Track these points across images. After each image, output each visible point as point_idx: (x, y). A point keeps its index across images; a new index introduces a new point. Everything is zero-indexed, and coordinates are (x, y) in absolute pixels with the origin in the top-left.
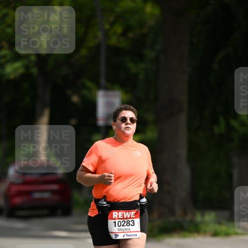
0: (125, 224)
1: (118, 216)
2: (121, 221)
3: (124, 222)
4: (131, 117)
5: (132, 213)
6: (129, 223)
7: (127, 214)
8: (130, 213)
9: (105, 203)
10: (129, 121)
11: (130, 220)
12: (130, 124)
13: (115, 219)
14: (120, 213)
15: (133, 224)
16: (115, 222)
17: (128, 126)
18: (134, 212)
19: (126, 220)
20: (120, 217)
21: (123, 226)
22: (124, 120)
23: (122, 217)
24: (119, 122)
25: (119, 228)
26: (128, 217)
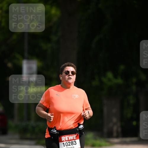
0: (70, 144)
1: (65, 139)
2: (68, 142)
3: (69, 143)
4: (72, 71)
5: (74, 136)
6: (73, 143)
7: (71, 137)
8: (73, 136)
9: (55, 131)
10: (70, 74)
11: (73, 141)
12: (71, 76)
13: (63, 141)
14: (66, 137)
15: (75, 144)
16: (64, 144)
17: (70, 77)
18: (76, 136)
19: (71, 141)
20: (66, 140)
21: (69, 145)
22: (67, 73)
23: (68, 140)
24: (64, 74)
25: (67, 147)
26: (72, 139)
